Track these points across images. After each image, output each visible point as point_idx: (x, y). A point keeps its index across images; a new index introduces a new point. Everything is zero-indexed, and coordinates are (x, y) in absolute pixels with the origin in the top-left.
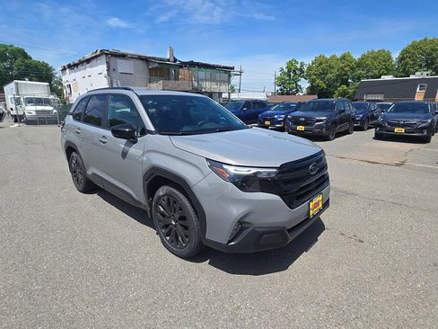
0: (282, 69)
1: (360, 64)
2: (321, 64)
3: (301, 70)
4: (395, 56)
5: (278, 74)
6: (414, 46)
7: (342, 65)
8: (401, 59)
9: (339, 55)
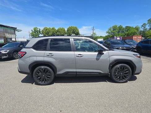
0: (32, 30)
1: (58, 31)
2: (46, 30)
3: (39, 31)
4: (66, 30)
5: (31, 32)
6: (70, 28)
7: (53, 31)
8: (68, 31)
9: (51, 28)
